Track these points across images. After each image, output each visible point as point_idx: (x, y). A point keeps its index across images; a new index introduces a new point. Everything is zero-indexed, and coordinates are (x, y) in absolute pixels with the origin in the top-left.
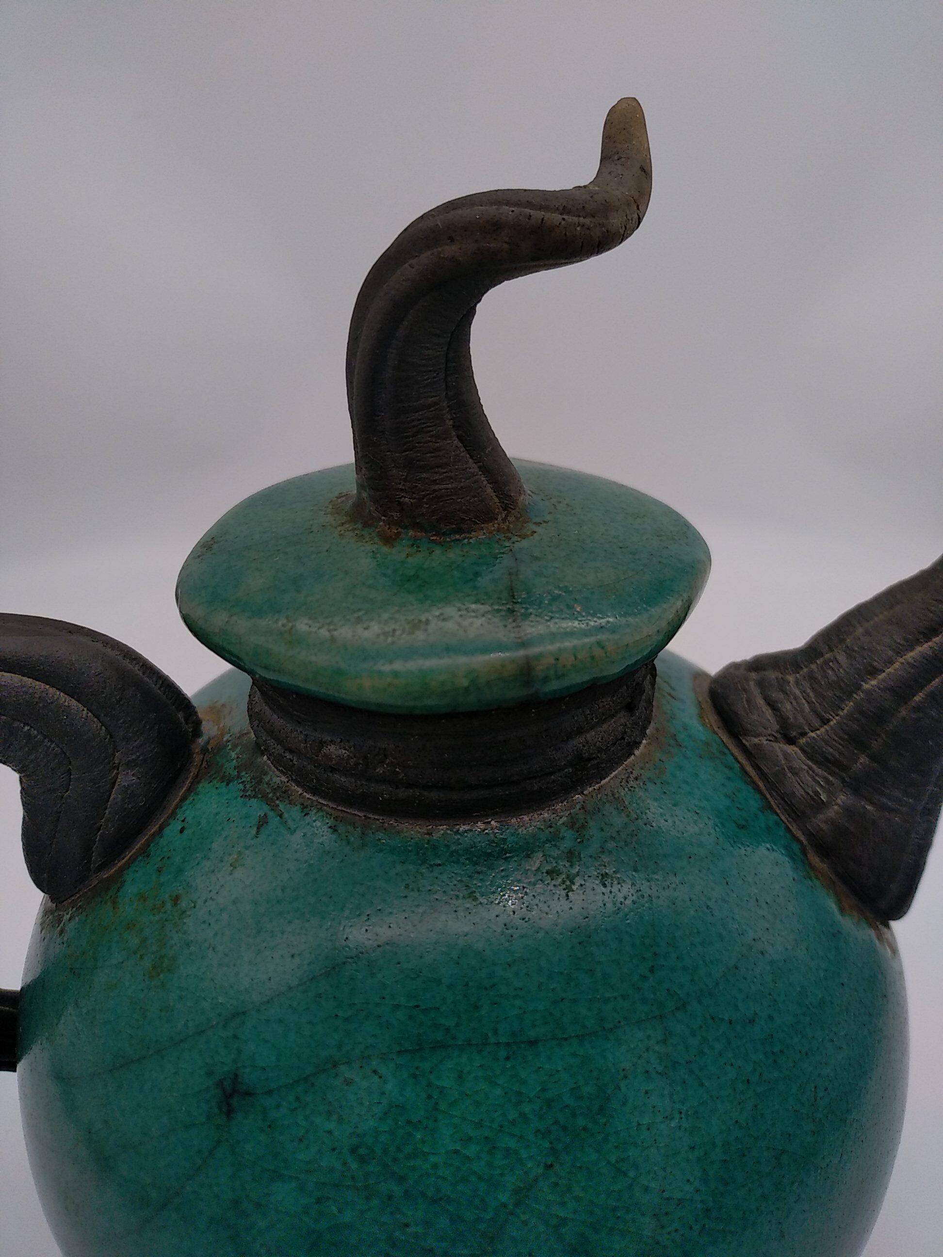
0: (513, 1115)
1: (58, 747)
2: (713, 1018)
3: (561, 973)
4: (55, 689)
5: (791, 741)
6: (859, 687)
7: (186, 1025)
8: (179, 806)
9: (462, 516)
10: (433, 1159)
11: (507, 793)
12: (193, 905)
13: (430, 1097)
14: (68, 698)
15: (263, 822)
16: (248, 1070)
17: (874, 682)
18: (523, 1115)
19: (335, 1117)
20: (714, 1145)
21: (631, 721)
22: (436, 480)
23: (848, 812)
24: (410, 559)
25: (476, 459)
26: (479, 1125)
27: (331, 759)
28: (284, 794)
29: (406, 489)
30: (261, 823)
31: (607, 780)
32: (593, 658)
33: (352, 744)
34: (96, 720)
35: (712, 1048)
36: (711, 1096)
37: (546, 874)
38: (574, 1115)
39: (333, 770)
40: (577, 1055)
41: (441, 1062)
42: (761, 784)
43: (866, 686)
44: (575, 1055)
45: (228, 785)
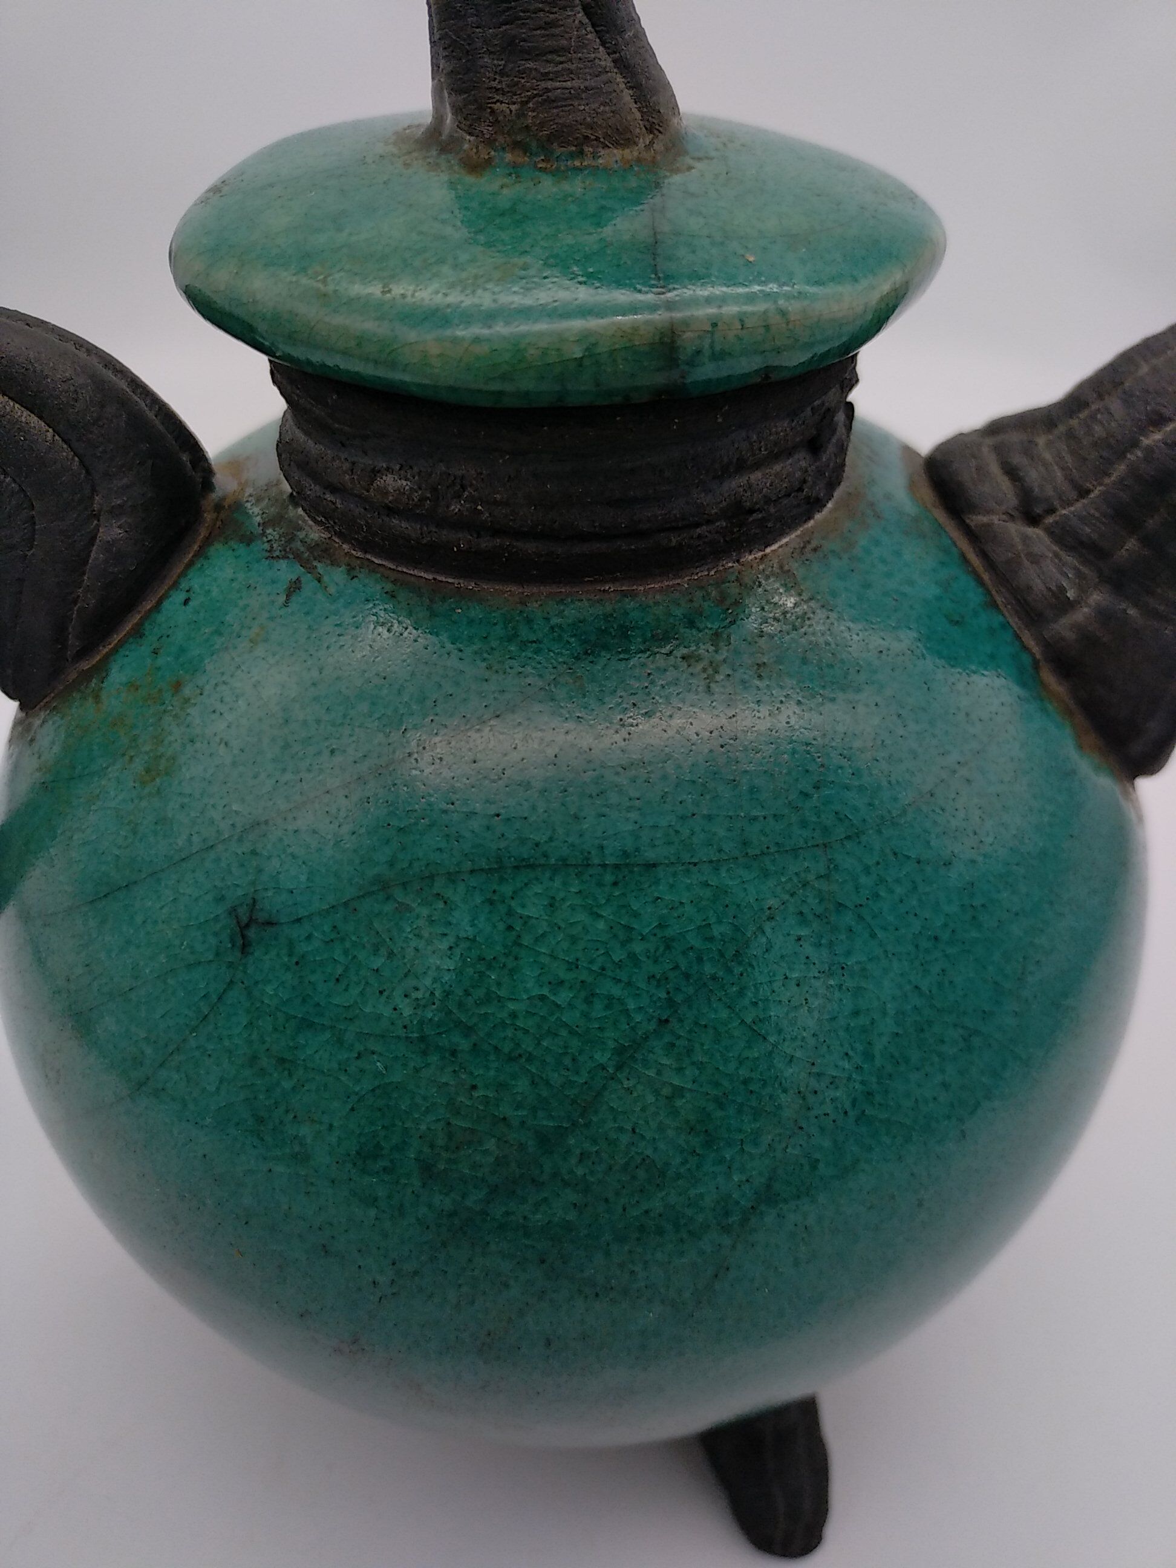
0: (618, 955)
1: (14, 481)
2: (895, 854)
3: (694, 782)
4: (6, 398)
5: (1033, 520)
6: (1135, 444)
7: (189, 841)
8: (183, 574)
9: (588, 132)
10: (511, 1006)
11: (633, 547)
12: (199, 691)
13: (510, 928)
14: (26, 413)
15: (295, 587)
16: (270, 894)
17: (1158, 436)
18: (632, 957)
19: (383, 951)
20: (884, 1013)
21: (813, 467)
22: (549, 73)
23: (1104, 616)
24: (505, 191)
25: (609, 48)
26: (573, 966)
27: (387, 493)
28: (323, 552)
29: (502, 89)
30: (292, 589)
31: (774, 547)
32: (767, 327)
33: (416, 469)
34: (65, 446)
35: (892, 891)
36: (886, 951)
37: (681, 660)
38: (700, 960)
39: (391, 510)
40: (708, 885)
41: (526, 884)
42: (986, 577)
43: (1146, 441)
44: (706, 885)
45: (248, 545)
